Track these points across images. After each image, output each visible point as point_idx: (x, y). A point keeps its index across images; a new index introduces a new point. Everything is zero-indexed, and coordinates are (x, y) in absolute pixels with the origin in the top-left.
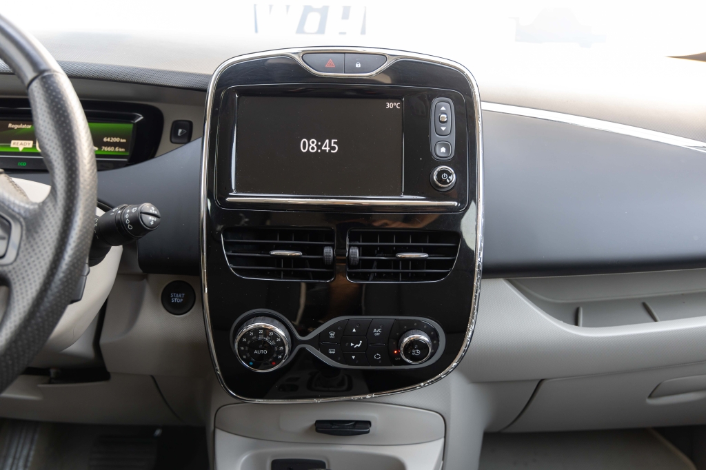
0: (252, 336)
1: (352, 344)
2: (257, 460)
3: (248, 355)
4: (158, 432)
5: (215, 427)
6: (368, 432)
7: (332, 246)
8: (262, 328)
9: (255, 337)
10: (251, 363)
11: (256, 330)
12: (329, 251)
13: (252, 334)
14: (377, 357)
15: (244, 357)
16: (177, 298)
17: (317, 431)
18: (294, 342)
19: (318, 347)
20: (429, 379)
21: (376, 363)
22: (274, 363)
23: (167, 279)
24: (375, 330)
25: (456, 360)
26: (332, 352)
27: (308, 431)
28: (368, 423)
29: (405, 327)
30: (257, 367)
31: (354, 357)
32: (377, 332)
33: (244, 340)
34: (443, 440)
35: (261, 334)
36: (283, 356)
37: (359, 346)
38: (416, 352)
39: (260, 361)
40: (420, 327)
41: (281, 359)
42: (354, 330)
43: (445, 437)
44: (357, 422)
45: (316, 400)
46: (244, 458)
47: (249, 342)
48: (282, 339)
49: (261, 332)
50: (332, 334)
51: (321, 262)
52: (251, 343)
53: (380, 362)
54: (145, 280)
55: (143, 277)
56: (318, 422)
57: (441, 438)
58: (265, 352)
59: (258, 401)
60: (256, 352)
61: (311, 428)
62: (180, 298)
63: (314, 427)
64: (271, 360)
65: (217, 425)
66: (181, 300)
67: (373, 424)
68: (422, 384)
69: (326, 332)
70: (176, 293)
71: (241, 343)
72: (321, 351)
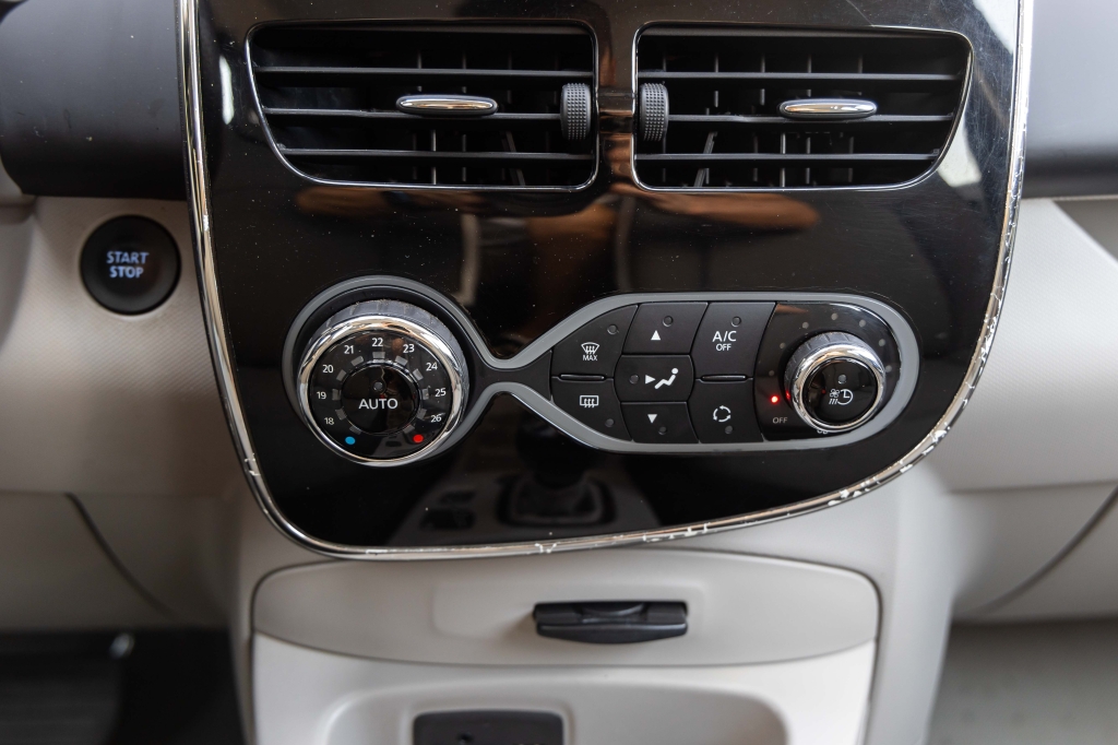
0: (352, 357)
1: (649, 379)
2: (375, 717)
3: (341, 415)
4: (122, 645)
5: (253, 630)
6: (682, 632)
7: (589, 82)
8: (379, 332)
9: (361, 359)
10: (350, 440)
11: (362, 341)
12: (577, 98)
13: (349, 349)
14: (722, 414)
15: (330, 421)
16: (128, 265)
17: (541, 631)
18: (477, 375)
19: (551, 390)
20: (862, 479)
21: (717, 434)
22: (418, 439)
23: (97, 212)
24: (717, 336)
25: (945, 421)
26: (589, 402)
27: (513, 635)
28: (681, 606)
29: (805, 325)
30: (369, 452)
31: (652, 417)
32: (723, 341)
33: (328, 369)
34: (869, 649)
35: (378, 349)
36: (445, 418)
37: (669, 383)
38: (840, 398)
39: (376, 432)
40: (847, 325)
41: (440, 427)
42: (656, 337)
43: (878, 640)
44: (648, 606)
45: (539, 547)
46: (336, 713)
47: (341, 376)
48: (442, 366)
49: (378, 342)
50: (590, 351)
51: (554, 134)
52: (347, 378)
53: (729, 429)
54: (31, 219)
55: (25, 211)
56: (541, 608)
57: (863, 643)
58: (393, 403)
59: (370, 553)
60: (363, 404)
61: (520, 626)
62: (133, 265)
63: (532, 625)
64: (409, 428)
65: (258, 624)
66: (139, 271)
67: (692, 608)
68: (845, 493)
69: (572, 343)
70: (123, 250)
71: (317, 380)
72: (557, 403)
